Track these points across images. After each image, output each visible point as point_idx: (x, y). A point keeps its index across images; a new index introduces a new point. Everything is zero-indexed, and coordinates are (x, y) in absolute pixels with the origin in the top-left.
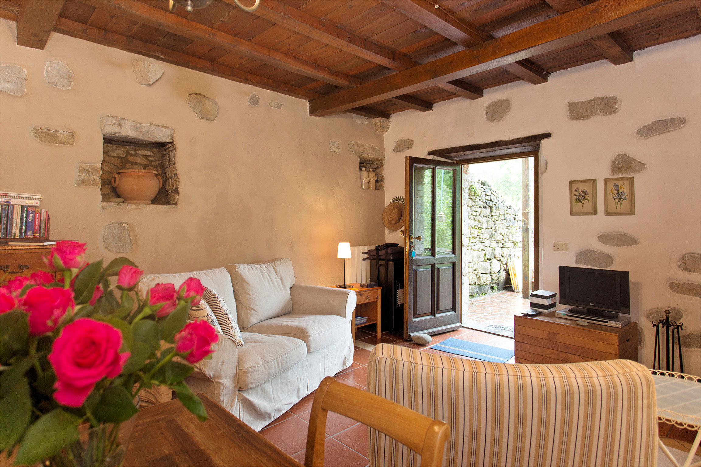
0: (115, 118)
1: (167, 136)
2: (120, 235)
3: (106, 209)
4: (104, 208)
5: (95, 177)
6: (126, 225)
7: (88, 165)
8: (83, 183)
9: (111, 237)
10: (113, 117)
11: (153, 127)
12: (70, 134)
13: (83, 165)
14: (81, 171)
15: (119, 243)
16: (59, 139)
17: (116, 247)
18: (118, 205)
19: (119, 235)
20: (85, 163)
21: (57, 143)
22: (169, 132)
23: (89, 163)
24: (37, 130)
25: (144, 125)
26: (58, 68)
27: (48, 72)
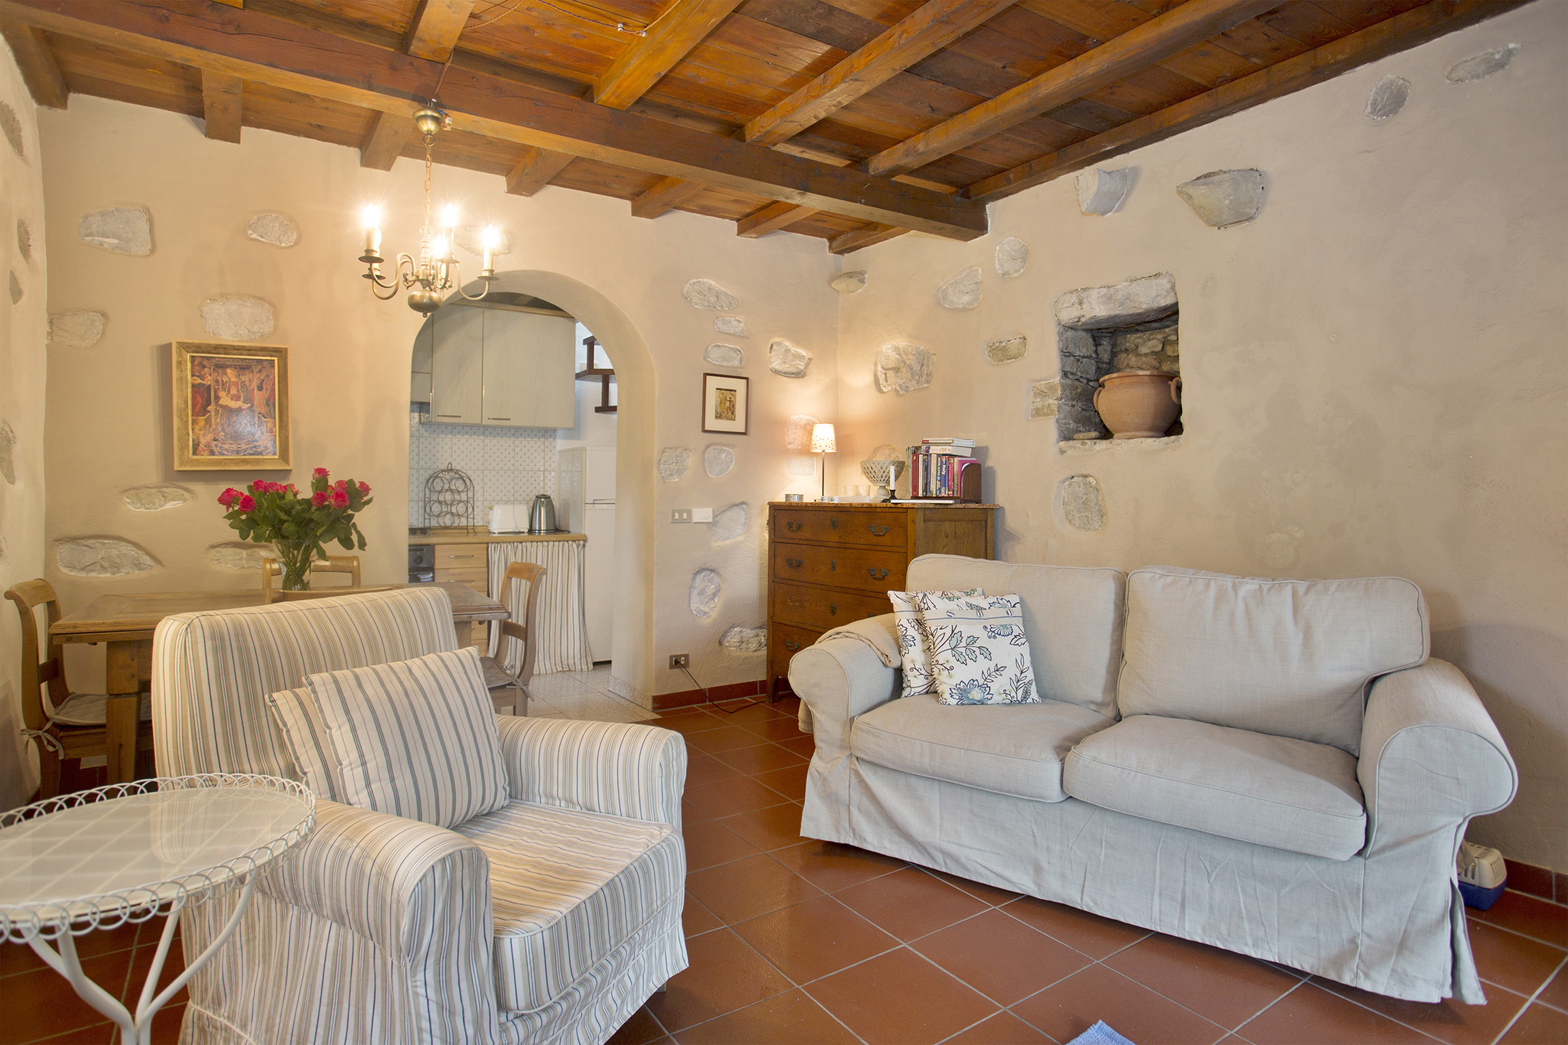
0: (1075, 293)
1: (1164, 293)
2: (1087, 498)
3: (1065, 452)
4: (1062, 452)
5: (1051, 401)
6: (1091, 479)
7: (1044, 382)
8: (1038, 413)
9: (1073, 501)
10: (1071, 292)
11: (1134, 284)
12: (1022, 340)
13: (1037, 385)
14: (1036, 395)
15: (1084, 512)
16: (1011, 353)
17: (1079, 518)
18: (1083, 444)
19: (1085, 497)
20: (1040, 381)
21: (1008, 360)
22: (1164, 283)
23: (1044, 380)
24: (990, 347)
25: (1119, 286)
26: (1009, 249)
27: (999, 260)
